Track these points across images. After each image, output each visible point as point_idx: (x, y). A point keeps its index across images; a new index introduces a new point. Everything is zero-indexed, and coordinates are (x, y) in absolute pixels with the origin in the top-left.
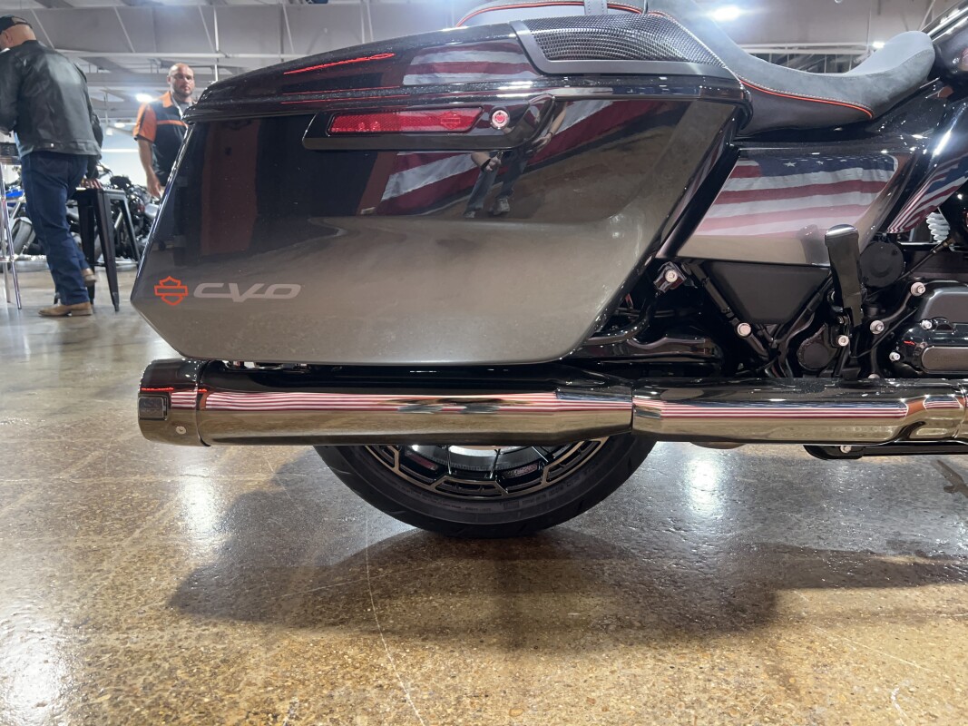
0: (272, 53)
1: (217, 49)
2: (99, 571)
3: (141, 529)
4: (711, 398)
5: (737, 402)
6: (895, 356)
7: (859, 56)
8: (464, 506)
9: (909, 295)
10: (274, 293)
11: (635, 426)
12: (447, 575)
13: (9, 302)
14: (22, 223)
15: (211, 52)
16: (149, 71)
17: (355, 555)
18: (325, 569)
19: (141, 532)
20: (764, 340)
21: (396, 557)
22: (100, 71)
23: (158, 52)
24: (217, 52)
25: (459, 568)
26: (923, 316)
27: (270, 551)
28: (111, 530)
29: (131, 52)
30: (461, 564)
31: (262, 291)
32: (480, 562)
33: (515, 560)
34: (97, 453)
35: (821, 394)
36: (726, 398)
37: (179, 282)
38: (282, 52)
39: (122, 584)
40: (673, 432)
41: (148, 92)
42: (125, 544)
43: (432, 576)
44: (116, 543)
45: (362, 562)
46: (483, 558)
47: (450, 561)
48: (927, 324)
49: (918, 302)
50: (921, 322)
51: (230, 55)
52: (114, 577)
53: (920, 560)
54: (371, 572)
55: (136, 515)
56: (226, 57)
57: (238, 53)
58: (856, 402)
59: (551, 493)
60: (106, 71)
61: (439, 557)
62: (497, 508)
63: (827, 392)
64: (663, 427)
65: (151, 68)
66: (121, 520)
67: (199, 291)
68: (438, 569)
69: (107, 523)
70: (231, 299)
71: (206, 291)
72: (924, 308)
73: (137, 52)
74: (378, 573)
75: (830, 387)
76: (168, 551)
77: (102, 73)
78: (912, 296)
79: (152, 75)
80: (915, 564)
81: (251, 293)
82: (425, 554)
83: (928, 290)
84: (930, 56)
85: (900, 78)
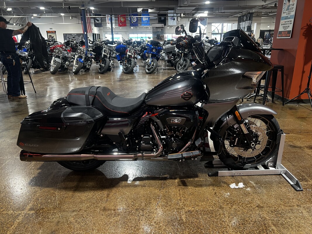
31: (34, 145)
48: (142, 142)
56: (65, 1)
72: (142, 139)
83: (144, 136)
84: (142, 101)
85: (135, 106)
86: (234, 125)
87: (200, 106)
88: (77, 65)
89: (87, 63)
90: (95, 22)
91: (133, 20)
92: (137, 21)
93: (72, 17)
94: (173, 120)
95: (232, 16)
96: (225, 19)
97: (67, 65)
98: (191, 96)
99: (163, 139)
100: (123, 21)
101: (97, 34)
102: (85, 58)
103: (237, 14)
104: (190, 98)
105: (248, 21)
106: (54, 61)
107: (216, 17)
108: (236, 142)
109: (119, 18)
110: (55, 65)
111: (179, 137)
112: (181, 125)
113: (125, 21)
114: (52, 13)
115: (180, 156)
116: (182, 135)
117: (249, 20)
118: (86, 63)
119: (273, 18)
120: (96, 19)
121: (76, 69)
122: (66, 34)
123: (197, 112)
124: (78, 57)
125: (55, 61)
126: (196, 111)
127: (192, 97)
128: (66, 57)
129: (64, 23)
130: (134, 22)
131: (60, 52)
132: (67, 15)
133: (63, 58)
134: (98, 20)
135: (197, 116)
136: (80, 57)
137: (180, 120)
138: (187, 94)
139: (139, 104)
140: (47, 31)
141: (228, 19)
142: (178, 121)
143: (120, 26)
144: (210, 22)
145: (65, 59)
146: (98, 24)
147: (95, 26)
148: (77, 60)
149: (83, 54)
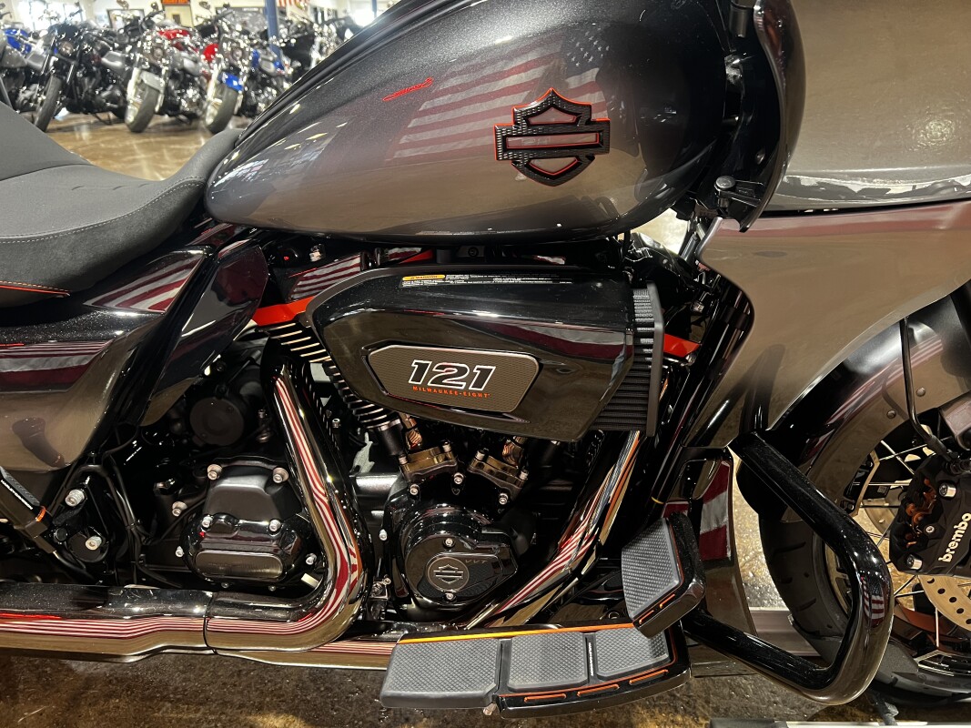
6: (178, 552)
26: (205, 511)
48: (207, 521)
50: (205, 517)
72: (208, 500)
83: (222, 476)
84: (185, 193)
85: (120, 238)
86: (948, 405)
87: (676, 251)
88: (221, 98)
89: (263, 93)
94: (422, 368)
97: (190, 101)
98: (590, 138)
99: (379, 498)
102: (252, 77)
104: (583, 156)
106: (137, 84)
108: (953, 545)
110: (141, 97)
111: (495, 492)
112: (499, 414)
115: (484, 681)
116: (523, 476)
118: (257, 95)
123: (647, 303)
124: (223, 70)
125: (140, 84)
126: (643, 286)
127: (601, 146)
128: (184, 70)
131: (159, 51)
133: (173, 75)
135: (650, 335)
136: (233, 71)
137: (485, 373)
138: (553, 116)
139: (157, 217)
142: (468, 381)
145: (183, 78)
148: (218, 82)
149: (241, 60)
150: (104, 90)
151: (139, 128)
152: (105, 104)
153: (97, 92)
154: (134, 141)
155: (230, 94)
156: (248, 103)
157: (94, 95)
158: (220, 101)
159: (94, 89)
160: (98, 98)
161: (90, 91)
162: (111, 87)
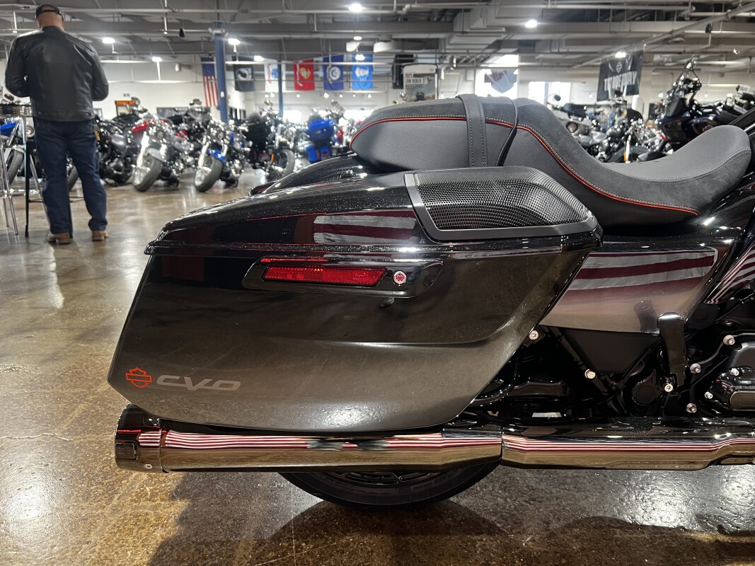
0: (210, 8)
1: (166, 6)
2: (88, 543)
3: (119, 495)
4: (562, 435)
5: (584, 438)
6: (709, 395)
7: (683, 11)
8: (367, 490)
9: (722, 345)
10: (220, 386)
11: (503, 458)
12: (354, 553)
13: (8, 226)
14: (15, 152)
15: (161, 8)
16: (111, 20)
17: (284, 527)
18: (261, 543)
19: (118, 499)
20: (606, 383)
21: (316, 530)
22: (73, 20)
23: (118, 8)
24: (165, 8)
25: (364, 544)
26: (732, 365)
27: (218, 522)
28: (96, 496)
29: (98, 8)
30: (366, 540)
31: (210, 384)
32: (380, 537)
33: (407, 536)
34: (81, 406)
35: (651, 432)
36: (575, 435)
37: (145, 373)
38: (218, 8)
39: (106, 558)
40: (533, 463)
41: (112, 36)
42: (107, 511)
43: (343, 552)
44: (100, 511)
45: (288, 536)
46: (382, 534)
47: (357, 536)
48: (735, 371)
49: (729, 350)
50: (731, 369)
51: (177, 10)
52: (100, 549)
53: (721, 538)
54: (296, 547)
55: (114, 478)
56: (173, 11)
57: (183, 8)
58: (679, 439)
59: (436, 482)
60: (77, 20)
61: (349, 531)
62: (393, 492)
63: (654, 430)
64: (526, 458)
65: (114, 17)
66: (103, 484)
67: (161, 380)
68: (347, 545)
69: (93, 488)
70: (186, 388)
71: (165, 380)
72: (733, 357)
73: (102, 8)
74: (302, 548)
75: (657, 426)
76: (140, 521)
77: (75, 22)
78: (724, 345)
79: (114, 22)
80: (717, 541)
81: (202, 384)
82: (337, 528)
88: (209, 167)
89: (233, 163)
90: (236, 77)
91: (331, 76)
92: (342, 76)
93: (181, 66)
95: (581, 63)
96: (563, 73)
97: (177, 170)
100: (306, 77)
101: (240, 111)
102: (229, 152)
103: (597, 57)
105: (630, 73)
106: (144, 157)
107: (542, 66)
109: (295, 70)
110: (147, 166)
113: (312, 77)
114: (133, 54)
117: (631, 70)
118: (230, 165)
119: (672, 74)
120: (240, 72)
121: (203, 177)
122: (164, 109)
124: (209, 147)
125: (147, 157)
129: (160, 81)
130: (334, 78)
132: (168, 59)
134: (244, 75)
136: (217, 147)
140: (116, 102)
141: (569, 72)
143: (297, 88)
144: (525, 78)
146: (243, 82)
147: (237, 88)
148: (206, 155)
149: (223, 139)
150: (112, 162)
151: (143, 189)
152: (113, 172)
153: (107, 163)
154: (140, 199)
155: (217, 163)
156: (224, 171)
157: (105, 165)
158: (209, 170)
159: (105, 161)
160: (108, 168)
161: (102, 162)
162: (116, 159)
